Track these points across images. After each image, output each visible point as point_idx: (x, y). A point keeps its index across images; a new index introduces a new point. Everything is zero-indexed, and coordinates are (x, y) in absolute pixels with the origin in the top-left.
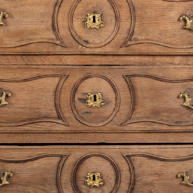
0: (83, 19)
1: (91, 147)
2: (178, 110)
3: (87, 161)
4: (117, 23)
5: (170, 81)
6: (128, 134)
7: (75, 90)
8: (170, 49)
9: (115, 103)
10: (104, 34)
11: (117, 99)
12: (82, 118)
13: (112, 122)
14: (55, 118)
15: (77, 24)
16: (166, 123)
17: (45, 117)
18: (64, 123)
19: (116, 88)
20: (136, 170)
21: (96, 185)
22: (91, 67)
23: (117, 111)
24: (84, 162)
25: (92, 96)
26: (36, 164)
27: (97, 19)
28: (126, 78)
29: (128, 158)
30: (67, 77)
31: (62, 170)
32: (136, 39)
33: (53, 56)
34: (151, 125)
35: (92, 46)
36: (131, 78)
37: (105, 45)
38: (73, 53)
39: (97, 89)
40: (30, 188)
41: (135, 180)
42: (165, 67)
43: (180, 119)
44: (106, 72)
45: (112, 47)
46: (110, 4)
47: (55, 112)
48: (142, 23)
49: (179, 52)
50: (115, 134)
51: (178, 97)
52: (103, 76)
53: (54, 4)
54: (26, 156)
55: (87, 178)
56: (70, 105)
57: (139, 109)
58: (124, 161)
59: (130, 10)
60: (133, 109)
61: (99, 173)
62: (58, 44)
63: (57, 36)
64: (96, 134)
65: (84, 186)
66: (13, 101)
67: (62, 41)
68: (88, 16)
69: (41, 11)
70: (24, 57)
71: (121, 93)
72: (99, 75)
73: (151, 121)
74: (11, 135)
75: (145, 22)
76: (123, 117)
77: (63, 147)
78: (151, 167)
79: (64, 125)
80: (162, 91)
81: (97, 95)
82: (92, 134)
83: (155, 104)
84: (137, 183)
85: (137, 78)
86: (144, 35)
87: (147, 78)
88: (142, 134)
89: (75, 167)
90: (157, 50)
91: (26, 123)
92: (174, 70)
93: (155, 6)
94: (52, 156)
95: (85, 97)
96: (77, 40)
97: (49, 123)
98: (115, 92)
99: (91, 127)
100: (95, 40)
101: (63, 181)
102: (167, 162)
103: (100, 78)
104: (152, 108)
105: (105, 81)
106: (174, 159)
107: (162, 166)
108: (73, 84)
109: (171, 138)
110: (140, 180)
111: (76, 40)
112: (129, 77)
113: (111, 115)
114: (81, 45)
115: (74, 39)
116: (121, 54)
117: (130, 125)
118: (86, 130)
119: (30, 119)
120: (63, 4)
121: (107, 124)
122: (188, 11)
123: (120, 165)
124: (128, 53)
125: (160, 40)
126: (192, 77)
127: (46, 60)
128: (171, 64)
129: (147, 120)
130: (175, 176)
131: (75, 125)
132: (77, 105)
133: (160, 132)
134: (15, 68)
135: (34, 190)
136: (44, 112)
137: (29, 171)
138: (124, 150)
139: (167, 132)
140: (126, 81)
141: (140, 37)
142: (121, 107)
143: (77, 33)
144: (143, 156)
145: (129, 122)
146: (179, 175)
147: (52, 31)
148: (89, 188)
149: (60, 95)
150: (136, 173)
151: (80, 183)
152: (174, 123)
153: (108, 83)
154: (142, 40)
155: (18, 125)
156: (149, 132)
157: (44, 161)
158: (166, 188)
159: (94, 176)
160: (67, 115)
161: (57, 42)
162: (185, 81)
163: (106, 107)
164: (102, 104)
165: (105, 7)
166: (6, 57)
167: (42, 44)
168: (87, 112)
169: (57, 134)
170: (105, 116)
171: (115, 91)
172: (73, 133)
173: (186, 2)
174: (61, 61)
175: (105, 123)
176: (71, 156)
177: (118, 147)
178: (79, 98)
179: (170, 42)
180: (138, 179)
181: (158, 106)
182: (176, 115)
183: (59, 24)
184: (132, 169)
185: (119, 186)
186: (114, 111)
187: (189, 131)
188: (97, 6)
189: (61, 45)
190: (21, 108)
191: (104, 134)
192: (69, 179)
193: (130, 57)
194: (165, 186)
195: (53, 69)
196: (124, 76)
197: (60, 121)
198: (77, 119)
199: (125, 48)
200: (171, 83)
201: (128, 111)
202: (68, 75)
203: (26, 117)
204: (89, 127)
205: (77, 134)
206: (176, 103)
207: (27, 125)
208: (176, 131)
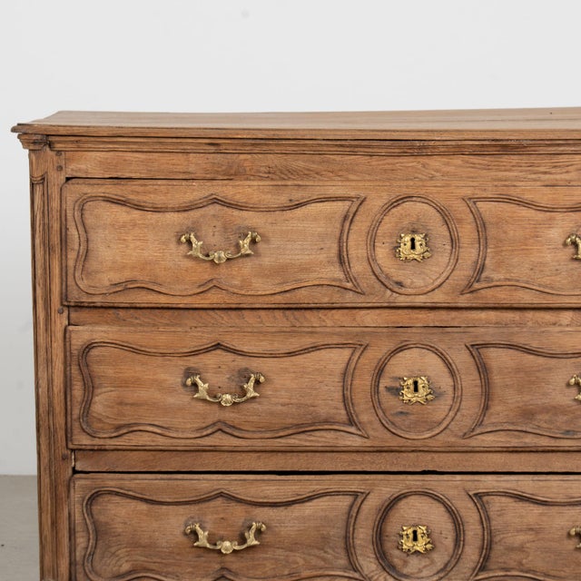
0: (392, 243)
1: (410, 477)
2: (568, 409)
3: (402, 504)
4: (454, 250)
5: (552, 356)
6: (478, 455)
7: (380, 371)
8: (550, 296)
9: (453, 395)
10: (431, 271)
11: (456, 389)
12: (393, 423)
13: (447, 431)
14: (344, 424)
15: (382, 253)
16: (548, 434)
17: (326, 421)
18: (359, 433)
19: (454, 367)
20: (493, 523)
21: (418, 549)
22: (409, 330)
23: (456, 410)
24: (396, 506)
25: (410, 382)
26: (308, 509)
27: (417, 244)
28: (471, 349)
29: (478, 498)
30: (365, 349)
31: (355, 520)
32: (488, 279)
33: (341, 311)
34: (519, 437)
35: (410, 291)
36: (480, 351)
37: (433, 290)
38: (375, 305)
39: (420, 370)
40: (297, 555)
41: (491, 542)
42: (543, 329)
43: (572, 425)
44: (435, 339)
45: (447, 294)
46: (441, 218)
47: (343, 412)
48: (499, 249)
50: (454, 455)
51: (568, 385)
52: (431, 347)
53: (341, 219)
54: (290, 494)
55: (402, 536)
56: (370, 400)
57: (496, 408)
58: (471, 505)
59: (477, 227)
60: (486, 408)
61: (424, 526)
62: (349, 288)
63: (347, 273)
64: (419, 454)
65: (397, 552)
66: (268, 391)
67: (355, 283)
68: (401, 238)
69: (319, 229)
70: (288, 312)
71: (463, 377)
72: (422, 345)
73: (519, 429)
74: (264, 455)
75: (504, 249)
76: (468, 422)
77: (359, 477)
78: (521, 517)
79: (359, 435)
80: (538, 374)
81: (420, 381)
82: (411, 455)
83: (527, 398)
84: (494, 546)
85: (492, 349)
86: (503, 272)
88: (504, 455)
89: (380, 514)
90: (526, 298)
91: (290, 432)
92: (559, 335)
93: (521, 220)
94: (338, 493)
95: (398, 385)
96: (383, 281)
97: (332, 432)
98: (453, 376)
99: (410, 441)
100: (414, 280)
101: (357, 542)
102: (551, 508)
103: (424, 351)
104: (520, 405)
105: (434, 355)
106: (563, 501)
107: (541, 514)
108: (376, 361)
109: (558, 463)
110: (500, 541)
111: (380, 281)
112: (477, 348)
113: (445, 418)
114: (390, 289)
115: (378, 279)
116: (463, 305)
117: (479, 437)
119: (298, 425)
120: (357, 218)
121: (438, 434)
123: (463, 512)
124: (474, 305)
125: (533, 281)
127: (328, 318)
128: (554, 324)
129: (511, 428)
130: (565, 533)
131: (380, 437)
132: (383, 400)
133: (537, 452)
134: (272, 333)
135: (304, 559)
136: (323, 411)
137: (296, 521)
138: (470, 483)
139: (548, 451)
140: (472, 355)
141: (495, 276)
142: (463, 403)
143: (383, 269)
144: (506, 494)
145: (478, 431)
146: (573, 533)
147: (337, 265)
148: (405, 555)
149: (352, 380)
150: (493, 528)
151: (388, 545)
152: (561, 433)
153: (439, 359)
154: (499, 280)
155: (277, 435)
156: (515, 451)
157: (322, 504)
158: (550, 557)
159: (415, 532)
160: (364, 418)
161: (348, 284)
163: (436, 403)
164: (428, 397)
165: (431, 221)
166: (255, 313)
167: (320, 288)
168: (402, 413)
169: (348, 454)
170: (434, 419)
171: (452, 373)
172: (377, 451)
174: (354, 319)
175: (434, 433)
176: (372, 494)
177: (458, 477)
178: (386, 387)
179: (550, 284)
180: (497, 539)
181: (531, 402)
182: (565, 418)
183: (350, 253)
184: (485, 520)
185: (462, 551)
186: (450, 410)
188: (418, 220)
189: (354, 289)
190: (282, 405)
191: (433, 455)
192: (370, 538)
193: (479, 312)
194: (547, 552)
195: (339, 334)
196: (469, 346)
197: (352, 429)
198: (384, 425)
199: (468, 295)
200: (555, 360)
201: (477, 410)
202: (368, 345)
203: (290, 421)
204: (405, 440)
205: (384, 454)
206: (565, 396)
207: (292, 436)
208: (567, 449)
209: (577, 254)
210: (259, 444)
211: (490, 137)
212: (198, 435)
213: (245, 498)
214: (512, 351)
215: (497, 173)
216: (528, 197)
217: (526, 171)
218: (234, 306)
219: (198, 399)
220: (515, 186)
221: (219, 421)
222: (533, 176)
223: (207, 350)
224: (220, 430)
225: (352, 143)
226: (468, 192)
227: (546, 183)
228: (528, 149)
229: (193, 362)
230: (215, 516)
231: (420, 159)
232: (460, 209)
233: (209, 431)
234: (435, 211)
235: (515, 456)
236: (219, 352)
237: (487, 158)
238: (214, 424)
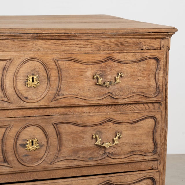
0: (24, 80)
2: (91, 148)
4: (49, 82)
5: (85, 126)
7: (17, 137)
9: (46, 146)
10: (40, 92)
11: (48, 143)
12: (22, 160)
13: (44, 162)
14: (2, 162)
15: (20, 84)
16: (83, 160)
18: (9, 165)
22: (30, 118)
23: (48, 152)
25: (30, 141)
27: (35, 80)
28: (54, 125)
32: (62, 95)
34: (72, 162)
35: (31, 101)
36: (58, 125)
37: (40, 100)
38: (16, 108)
42: (82, 115)
43: (92, 155)
44: (40, 122)
45: (45, 101)
46: (44, 68)
47: (2, 157)
48: (67, 81)
49: (92, 103)
50: (45, 172)
51: (92, 138)
52: (38, 125)
53: (3, 69)
56: (13, 150)
57: (64, 150)
59: (59, 71)
60: (60, 150)
62: (6, 101)
63: (5, 94)
67: (8, 98)
68: (28, 77)
71: (51, 137)
72: (35, 124)
73: (72, 158)
75: (69, 81)
76: (52, 157)
79: (9, 167)
80: (80, 134)
81: (34, 141)
83: (75, 145)
85: (62, 125)
86: (68, 91)
87: (69, 125)
88: (64, 170)
90: (77, 102)
92: (88, 117)
93: (76, 68)
95: (24, 143)
98: (47, 137)
99: (29, 167)
100: (33, 96)
103: (35, 127)
104: (73, 148)
105: (39, 129)
108: (16, 133)
109: (85, 172)
111: (19, 97)
112: (56, 125)
113: (43, 156)
114: (23, 101)
115: (18, 96)
116: (52, 106)
117: (57, 163)
118: (25, 169)
120: (9, 69)
121: (41, 163)
122: (98, 72)
124: (56, 106)
125: (79, 94)
126: (100, 122)
128: (85, 112)
129: (69, 158)
131: (17, 166)
132: (19, 150)
138: (53, 184)
140: (55, 127)
141: (65, 93)
142: (51, 149)
143: (20, 91)
145: (57, 161)
147: (1, 90)
149: (6, 142)
152: (88, 159)
153: (41, 130)
154: (66, 95)
160: (11, 158)
161: (5, 99)
162: (96, 125)
163: (40, 150)
164: (37, 147)
165: (40, 69)
168: (26, 155)
170: (39, 157)
172: (15, 173)
173: (96, 65)
174: (5, 114)
175: (39, 163)
178: (20, 144)
179: (86, 96)
181: (77, 147)
182: (90, 152)
186: (45, 152)
187: (98, 164)
188: (35, 69)
189: (8, 101)
191: (37, 173)
196: (54, 124)
197: (6, 164)
198: (19, 161)
199: (54, 102)
200: (86, 128)
201: (56, 152)
202: (13, 126)
204: (27, 167)
205: (17, 174)
206: (90, 143)
208: (90, 165)
209: (98, 82)
211: (64, 32)
214: (70, 125)
215: (65, 48)
216: (78, 58)
217: (76, 47)
220: (73, 53)
222: (79, 49)
225: (8, 34)
226: (55, 56)
227: (85, 52)
228: (78, 37)
231: (34, 42)
232: (52, 64)
234: (41, 65)
235: (69, 170)
237: (61, 41)
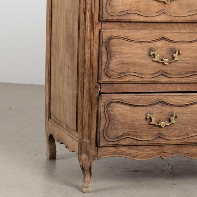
26: (194, 107)
40: (189, 127)
54: (188, 101)
70: (190, 24)
74: (178, 85)
91: (189, 75)
119: (192, 72)
134: (185, 33)
135: (191, 128)
137: (189, 113)
155: (184, 76)
190: (187, 63)
203: (189, 70)
207: (190, 77)
210: (176, 80)
212: (153, 76)
213: (170, 103)
218: (170, 21)
219: (154, 61)
221: (161, 70)
223: (158, 40)
224: (162, 74)
229: (152, 45)
230: (158, 111)
233: (157, 75)
236: (162, 41)
238: (159, 72)
